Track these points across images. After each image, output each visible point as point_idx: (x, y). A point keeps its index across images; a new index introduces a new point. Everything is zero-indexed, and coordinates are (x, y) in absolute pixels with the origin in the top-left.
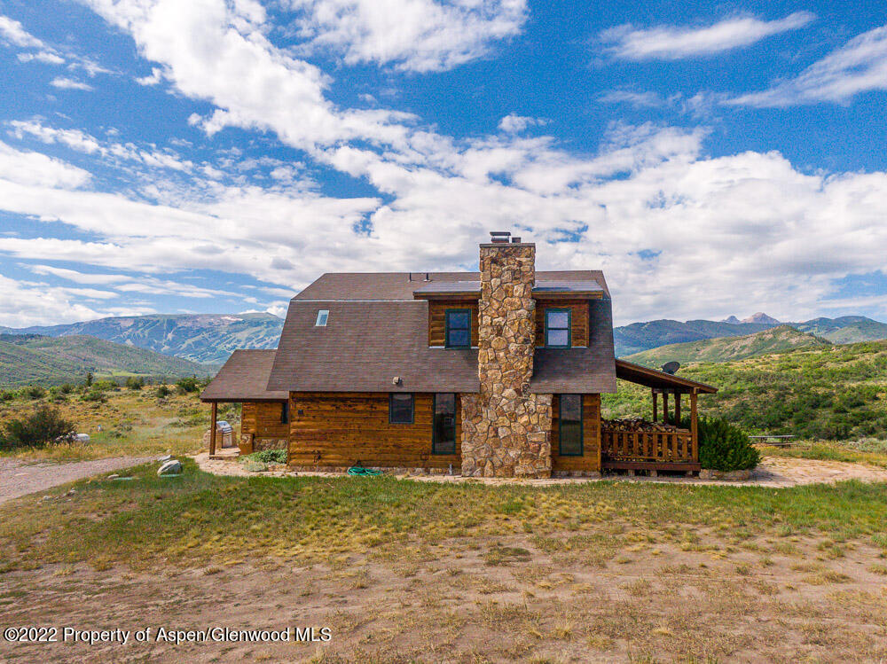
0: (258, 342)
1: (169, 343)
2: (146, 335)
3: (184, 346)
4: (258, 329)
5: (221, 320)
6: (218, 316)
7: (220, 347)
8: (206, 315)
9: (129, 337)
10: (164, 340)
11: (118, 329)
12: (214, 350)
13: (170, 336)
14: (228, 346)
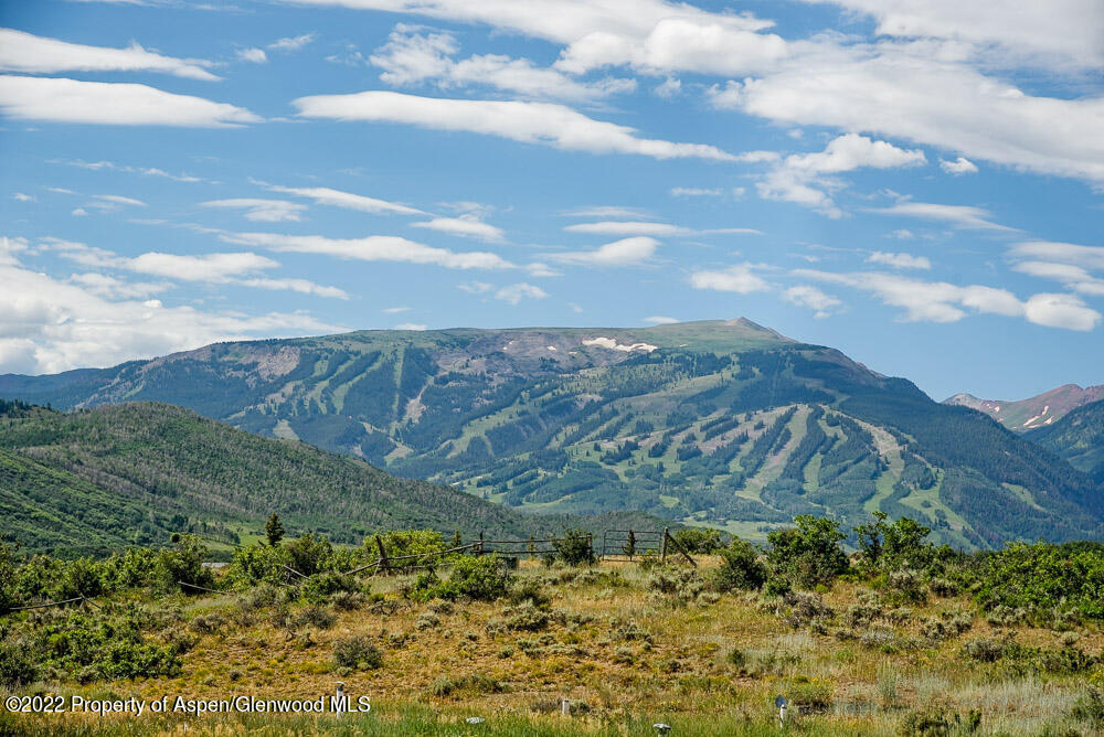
0: (711, 431)
1: (407, 436)
2: (339, 405)
3: (461, 445)
4: (711, 380)
5: (583, 350)
6: (571, 334)
7: (583, 452)
8: (537, 332)
9: (284, 412)
10: (395, 425)
11: (251, 381)
12: (559, 460)
13: (415, 408)
14: (607, 446)
